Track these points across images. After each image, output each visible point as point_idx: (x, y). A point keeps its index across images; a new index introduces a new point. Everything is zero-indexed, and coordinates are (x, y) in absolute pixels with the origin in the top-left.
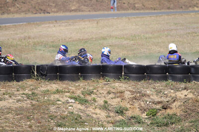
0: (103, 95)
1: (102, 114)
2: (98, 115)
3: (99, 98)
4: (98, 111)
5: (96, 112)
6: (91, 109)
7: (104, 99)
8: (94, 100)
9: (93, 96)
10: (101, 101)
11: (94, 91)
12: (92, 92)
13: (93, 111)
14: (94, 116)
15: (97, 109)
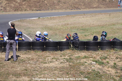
0: (113, 59)
1: (113, 71)
2: (110, 72)
3: (111, 61)
4: (110, 69)
5: (109, 70)
6: (106, 68)
7: (114, 62)
8: (108, 62)
9: (107, 60)
10: (112, 63)
11: (108, 57)
12: (106, 58)
13: (107, 69)
14: (108, 72)
15: (109, 68)
